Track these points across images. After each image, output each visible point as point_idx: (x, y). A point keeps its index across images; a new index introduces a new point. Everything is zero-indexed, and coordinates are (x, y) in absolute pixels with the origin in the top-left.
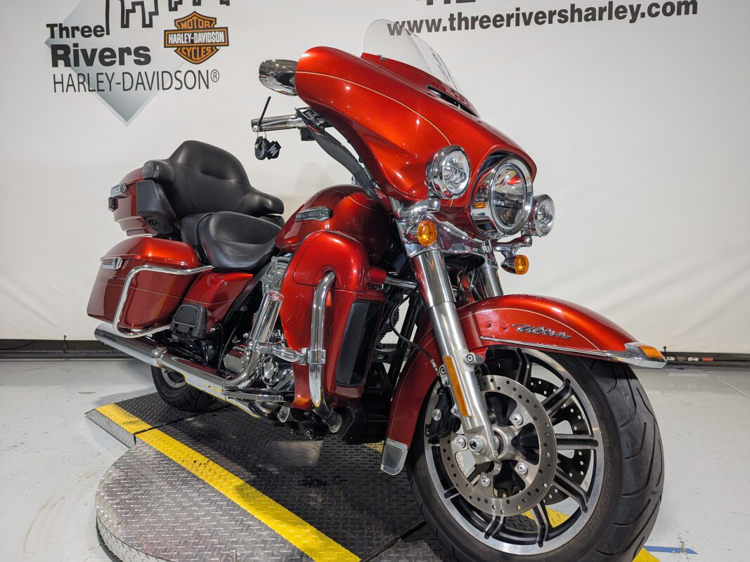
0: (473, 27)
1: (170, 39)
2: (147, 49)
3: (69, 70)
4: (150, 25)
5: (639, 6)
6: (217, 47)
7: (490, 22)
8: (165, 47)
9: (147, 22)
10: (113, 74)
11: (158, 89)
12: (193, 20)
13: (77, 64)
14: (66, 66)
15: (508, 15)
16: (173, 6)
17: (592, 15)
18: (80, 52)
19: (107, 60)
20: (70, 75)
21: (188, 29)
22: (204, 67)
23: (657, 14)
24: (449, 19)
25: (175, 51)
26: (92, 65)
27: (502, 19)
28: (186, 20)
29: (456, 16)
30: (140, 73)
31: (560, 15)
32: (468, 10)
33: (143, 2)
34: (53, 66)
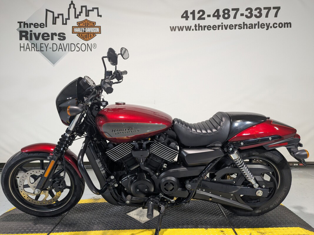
0: (204, 30)
1: (75, 30)
2: (64, 34)
3: (27, 42)
4: (66, 24)
5: (269, 24)
6: (96, 34)
7: (211, 28)
8: (72, 33)
9: (65, 22)
10: (48, 44)
11: (69, 51)
12: (85, 23)
13: (31, 39)
14: (26, 40)
15: (218, 25)
16: (77, 16)
17: (251, 26)
18: (33, 34)
19: (45, 38)
20: (28, 44)
21: (83, 26)
22: (90, 42)
23: (276, 27)
24: (195, 26)
25: (77, 35)
26: (38, 40)
27: (216, 27)
28: (82, 23)
29: (197, 25)
30: (60, 44)
31: (239, 26)
32: (202, 23)
33: (63, 14)
34: (20, 40)
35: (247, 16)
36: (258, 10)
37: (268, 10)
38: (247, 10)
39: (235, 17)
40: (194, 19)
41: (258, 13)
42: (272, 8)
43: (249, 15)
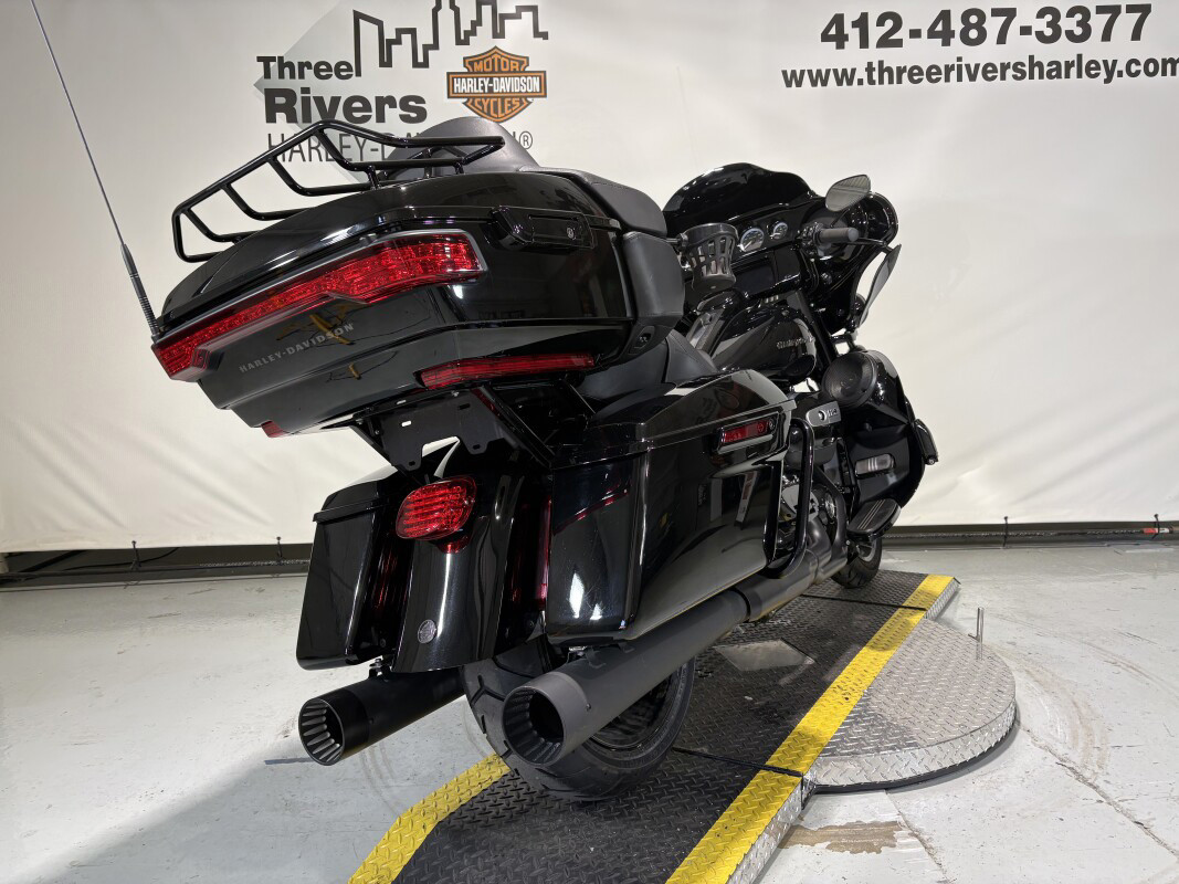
0: (900, 81)
1: (456, 85)
2: (420, 100)
3: (293, 128)
4: (425, 64)
5: (1115, 62)
6: (530, 99)
7: (922, 74)
8: (449, 97)
9: (421, 59)
12: (493, 60)
13: (307, 118)
14: (289, 121)
15: (946, 66)
16: (462, 37)
17: (1056, 70)
18: (312, 100)
19: (357, 114)
21: (484, 72)
23: (1138, 73)
24: (866, 69)
25: (465, 103)
27: (939, 72)
28: (483, 59)
29: (876, 65)
31: (1015, 69)
32: (892, 57)
33: (415, 30)
34: (267, 122)
35: (1040, 36)
36: (1079, 17)
37: (1109, 15)
38: (1041, 14)
39: (1002, 39)
40: (864, 43)
41: (1079, 24)
42: (1124, 9)
43: (1048, 32)
